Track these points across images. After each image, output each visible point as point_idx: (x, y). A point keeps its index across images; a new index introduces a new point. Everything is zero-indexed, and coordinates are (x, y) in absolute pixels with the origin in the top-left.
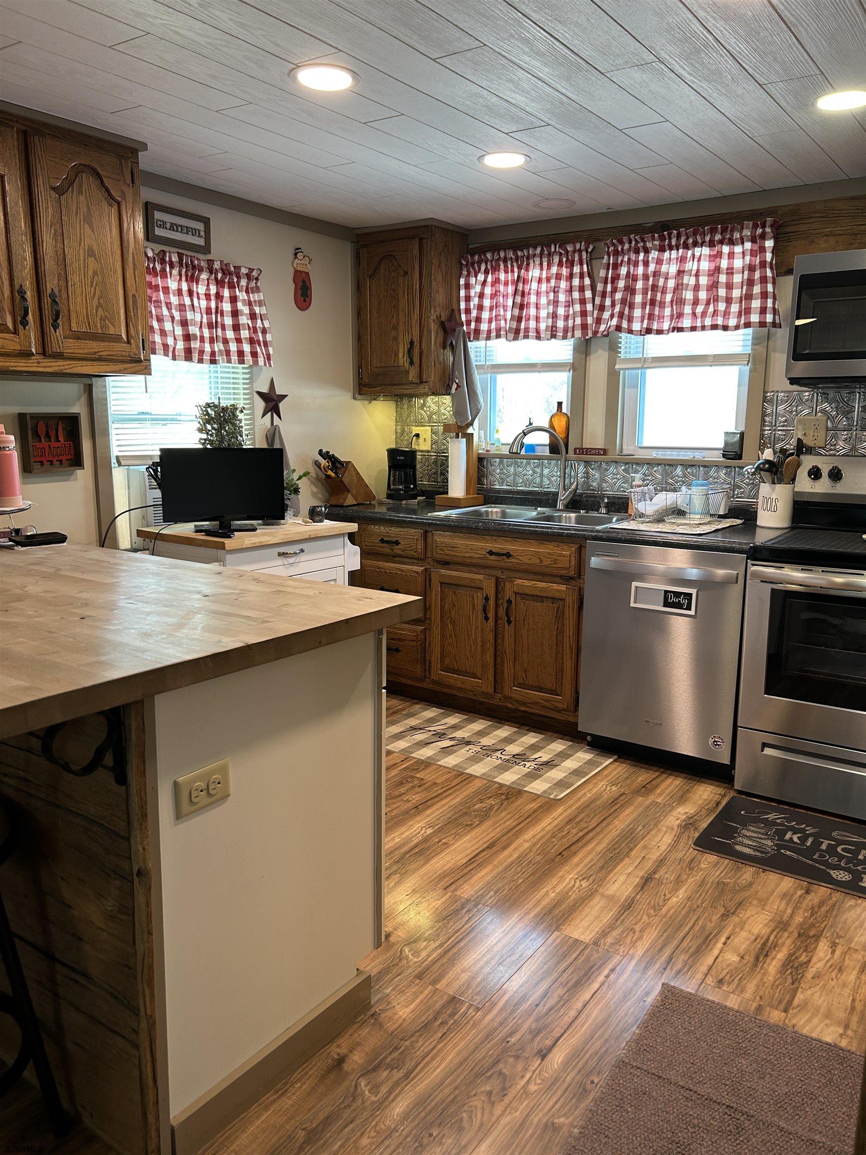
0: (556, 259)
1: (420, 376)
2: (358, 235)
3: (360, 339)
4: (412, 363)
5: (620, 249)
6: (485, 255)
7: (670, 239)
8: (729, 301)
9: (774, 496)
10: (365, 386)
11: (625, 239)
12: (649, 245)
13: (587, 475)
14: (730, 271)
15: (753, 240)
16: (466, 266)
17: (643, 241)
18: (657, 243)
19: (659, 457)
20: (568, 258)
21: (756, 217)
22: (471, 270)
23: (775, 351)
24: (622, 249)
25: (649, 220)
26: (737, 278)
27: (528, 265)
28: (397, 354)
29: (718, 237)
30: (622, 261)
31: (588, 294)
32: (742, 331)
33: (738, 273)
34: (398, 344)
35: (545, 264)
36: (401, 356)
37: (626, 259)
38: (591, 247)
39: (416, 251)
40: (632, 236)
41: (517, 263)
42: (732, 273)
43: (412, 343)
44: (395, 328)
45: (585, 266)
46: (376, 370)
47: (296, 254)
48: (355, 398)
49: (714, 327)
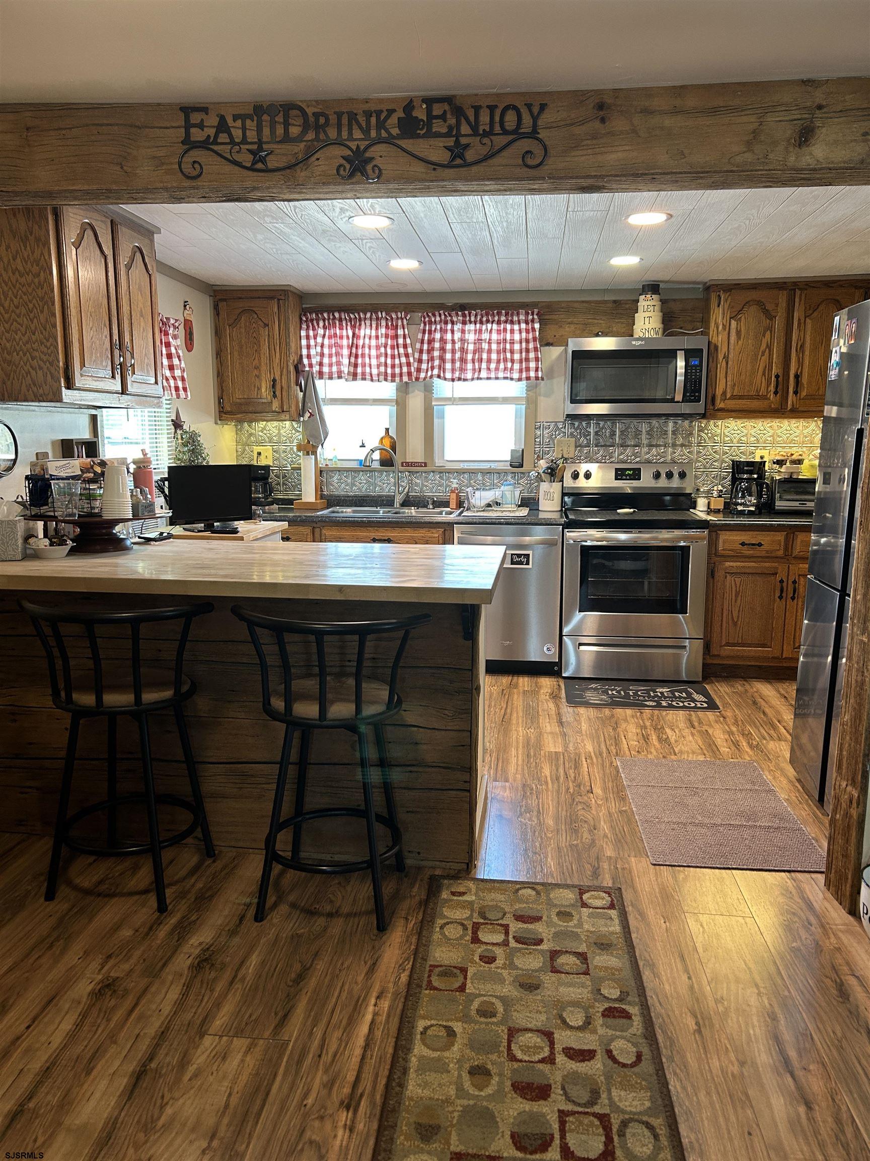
0: (383, 323)
1: (282, 407)
2: (215, 291)
3: (220, 376)
4: (275, 396)
5: (433, 320)
6: (322, 314)
7: (470, 316)
8: (513, 361)
9: (552, 491)
10: (225, 413)
11: (437, 313)
12: (455, 319)
13: (410, 482)
14: (512, 342)
15: (527, 323)
16: (306, 321)
17: (450, 315)
18: (461, 318)
19: (466, 467)
20: (392, 323)
21: (527, 307)
22: (310, 325)
23: (540, 395)
24: (435, 320)
25: (450, 302)
26: (517, 347)
27: (360, 325)
28: (259, 389)
29: (503, 318)
30: (435, 329)
31: (410, 350)
32: (524, 382)
33: (517, 343)
34: (260, 380)
35: (374, 326)
36: (263, 390)
37: (438, 327)
38: (409, 316)
39: (276, 310)
40: (441, 312)
41: (351, 324)
42: (513, 343)
43: (274, 381)
44: (256, 368)
45: (406, 330)
46: (238, 400)
47: (185, 306)
48: (216, 423)
49: (505, 378)
